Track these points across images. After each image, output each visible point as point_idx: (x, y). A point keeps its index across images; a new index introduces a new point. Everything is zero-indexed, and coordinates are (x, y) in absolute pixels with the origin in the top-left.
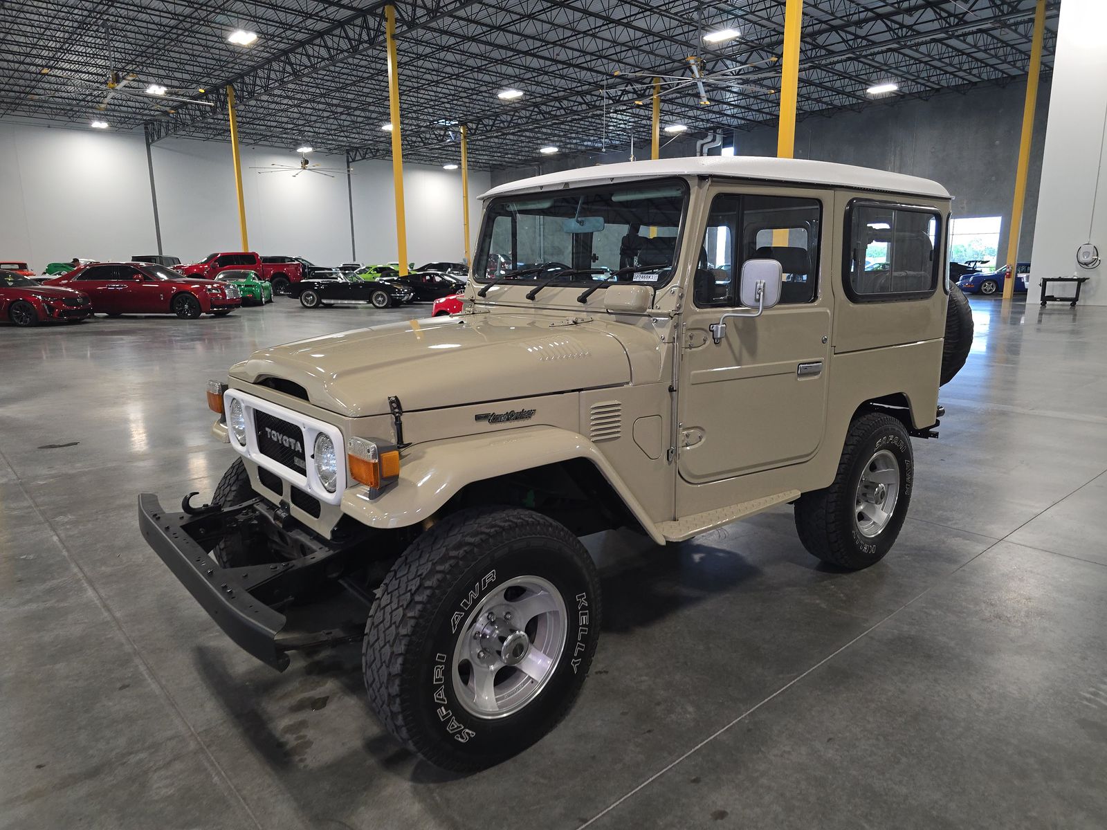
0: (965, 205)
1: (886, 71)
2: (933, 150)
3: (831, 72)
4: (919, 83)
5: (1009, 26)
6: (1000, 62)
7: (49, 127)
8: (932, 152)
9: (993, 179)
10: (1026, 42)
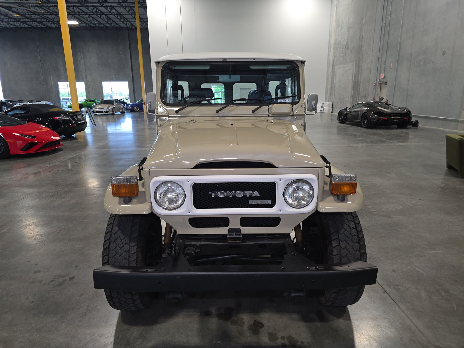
0: (114, 76)
1: (72, 15)
2: (96, 52)
3: (47, 11)
4: (86, 23)
5: (123, 7)
6: (119, 20)
8: (96, 53)
9: (122, 66)
10: (128, 15)
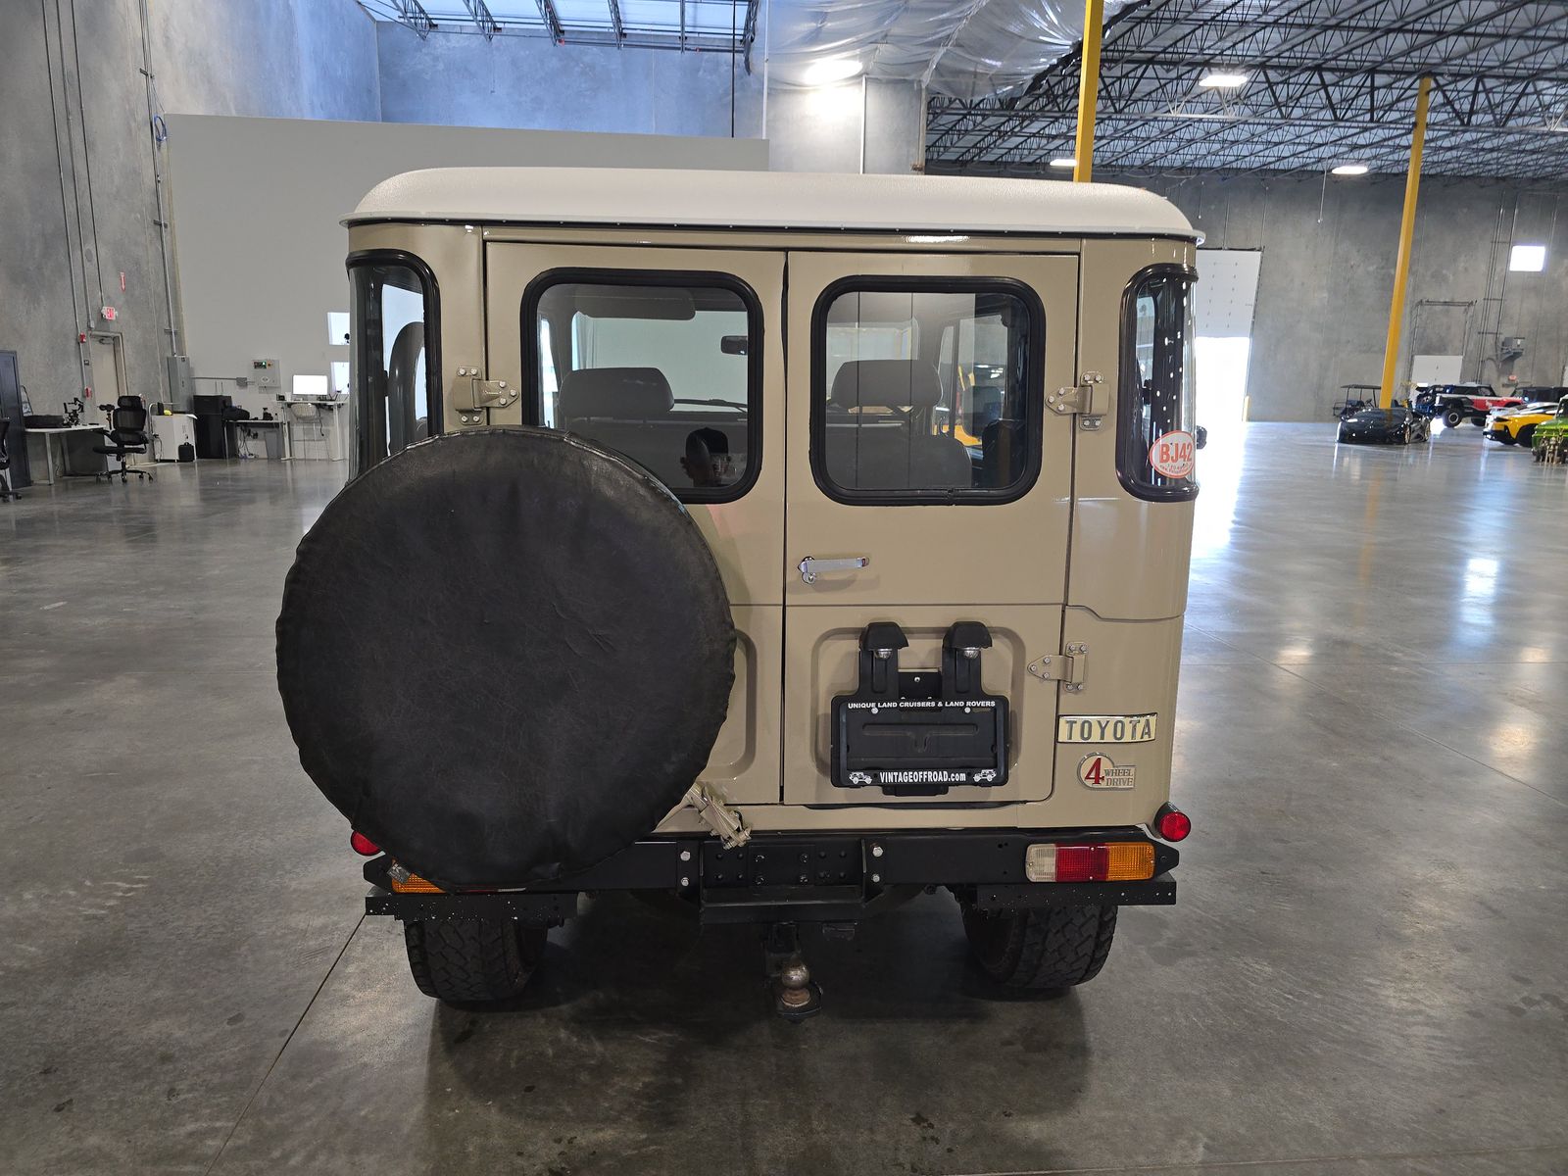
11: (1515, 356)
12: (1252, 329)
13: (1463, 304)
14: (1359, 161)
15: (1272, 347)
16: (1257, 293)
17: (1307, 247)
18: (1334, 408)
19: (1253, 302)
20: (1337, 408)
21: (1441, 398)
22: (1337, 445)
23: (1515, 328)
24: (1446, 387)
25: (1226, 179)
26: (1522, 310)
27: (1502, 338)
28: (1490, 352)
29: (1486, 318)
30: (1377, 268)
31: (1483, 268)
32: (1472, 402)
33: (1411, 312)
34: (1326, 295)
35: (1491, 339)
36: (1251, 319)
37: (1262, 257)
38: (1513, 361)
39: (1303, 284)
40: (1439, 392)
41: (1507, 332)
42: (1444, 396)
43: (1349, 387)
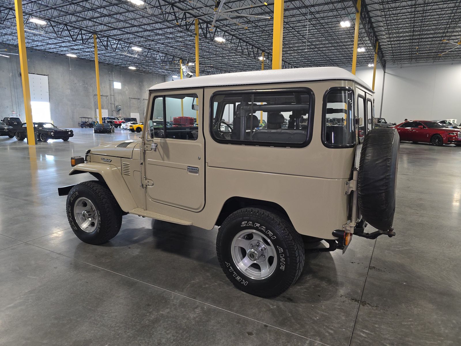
7: (452, 64)
11: (120, 110)
12: (50, 100)
13: (105, 96)
14: (73, 53)
15: (57, 106)
16: (49, 89)
17: (61, 76)
18: (79, 124)
19: (48, 91)
20: (80, 124)
21: (107, 121)
22: (94, 134)
23: (118, 103)
24: (107, 118)
25: (32, 52)
26: (119, 98)
27: (116, 106)
28: (114, 109)
29: (111, 100)
30: (82, 84)
31: (108, 87)
32: (114, 122)
33: (93, 97)
34: (70, 91)
35: (113, 106)
36: (48, 97)
37: (48, 78)
38: (119, 111)
39: (62, 87)
40: (106, 119)
41: (117, 104)
42: (107, 120)
43: (82, 118)
